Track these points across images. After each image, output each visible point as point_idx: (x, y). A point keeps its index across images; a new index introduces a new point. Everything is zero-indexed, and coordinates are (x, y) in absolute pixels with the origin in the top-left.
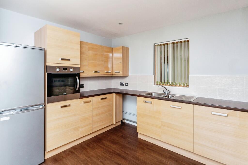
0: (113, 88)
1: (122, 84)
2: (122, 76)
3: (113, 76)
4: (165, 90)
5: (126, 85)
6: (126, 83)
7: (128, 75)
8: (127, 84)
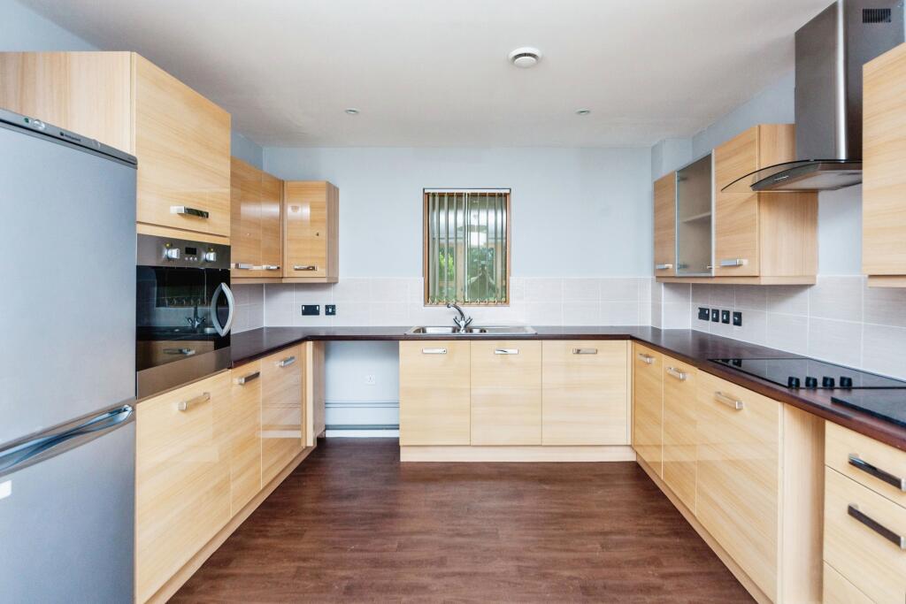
0: (268, 328)
1: (310, 310)
2: (325, 281)
3: (284, 281)
4: (459, 317)
5: (327, 313)
6: (327, 307)
7: (337, 278)
8: (330, 310)
